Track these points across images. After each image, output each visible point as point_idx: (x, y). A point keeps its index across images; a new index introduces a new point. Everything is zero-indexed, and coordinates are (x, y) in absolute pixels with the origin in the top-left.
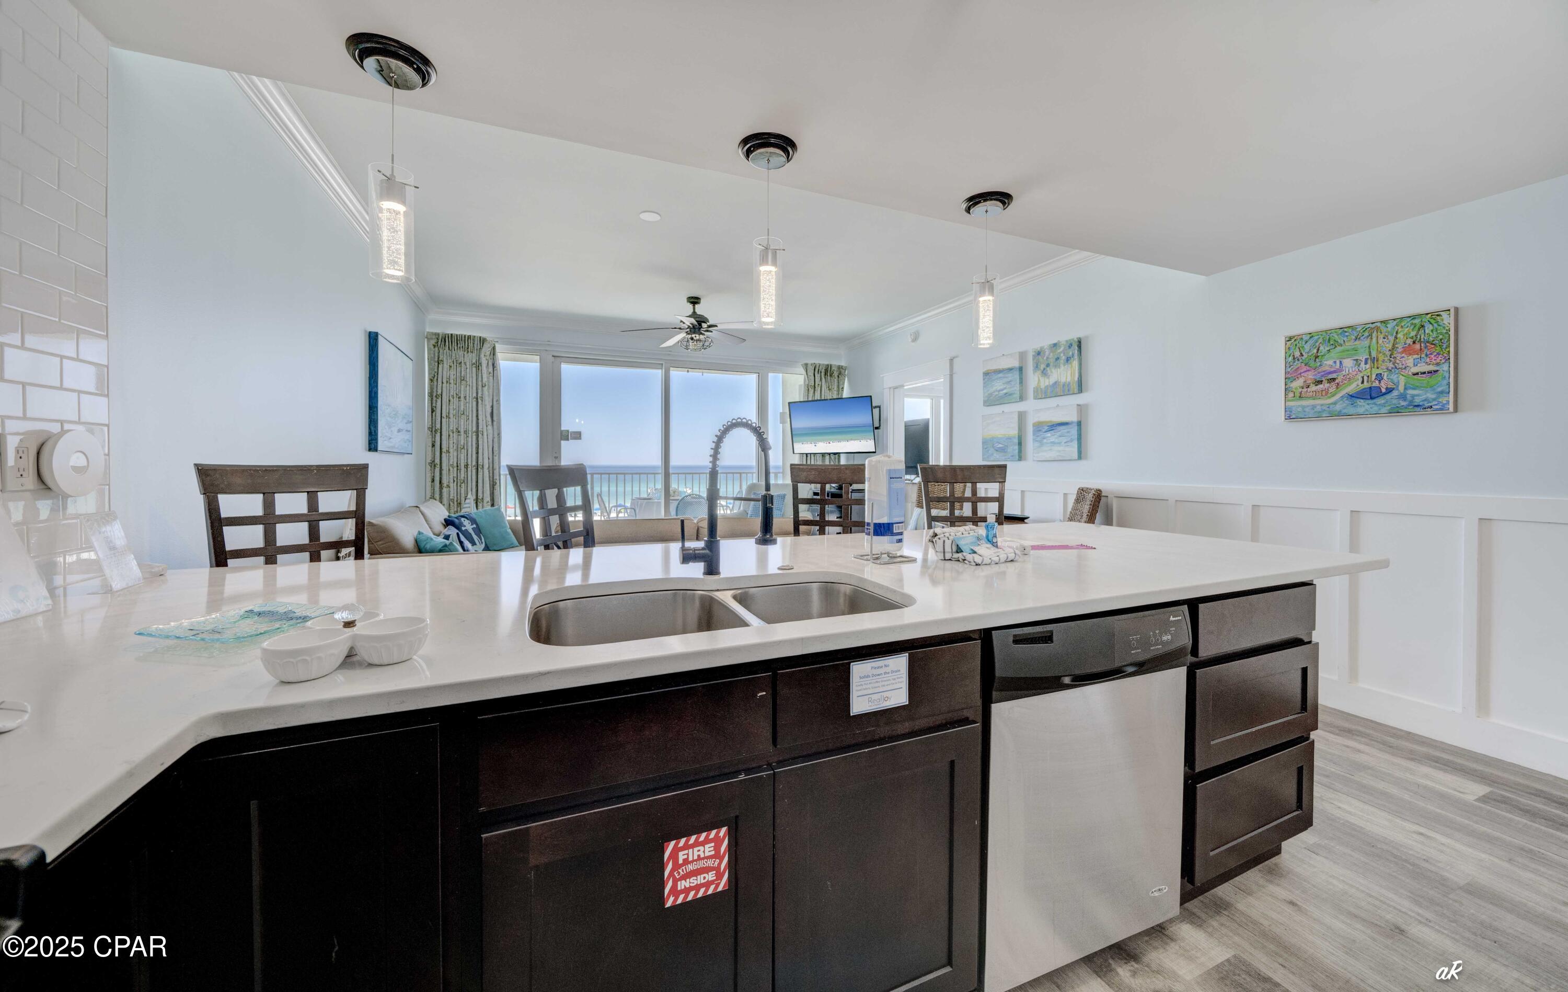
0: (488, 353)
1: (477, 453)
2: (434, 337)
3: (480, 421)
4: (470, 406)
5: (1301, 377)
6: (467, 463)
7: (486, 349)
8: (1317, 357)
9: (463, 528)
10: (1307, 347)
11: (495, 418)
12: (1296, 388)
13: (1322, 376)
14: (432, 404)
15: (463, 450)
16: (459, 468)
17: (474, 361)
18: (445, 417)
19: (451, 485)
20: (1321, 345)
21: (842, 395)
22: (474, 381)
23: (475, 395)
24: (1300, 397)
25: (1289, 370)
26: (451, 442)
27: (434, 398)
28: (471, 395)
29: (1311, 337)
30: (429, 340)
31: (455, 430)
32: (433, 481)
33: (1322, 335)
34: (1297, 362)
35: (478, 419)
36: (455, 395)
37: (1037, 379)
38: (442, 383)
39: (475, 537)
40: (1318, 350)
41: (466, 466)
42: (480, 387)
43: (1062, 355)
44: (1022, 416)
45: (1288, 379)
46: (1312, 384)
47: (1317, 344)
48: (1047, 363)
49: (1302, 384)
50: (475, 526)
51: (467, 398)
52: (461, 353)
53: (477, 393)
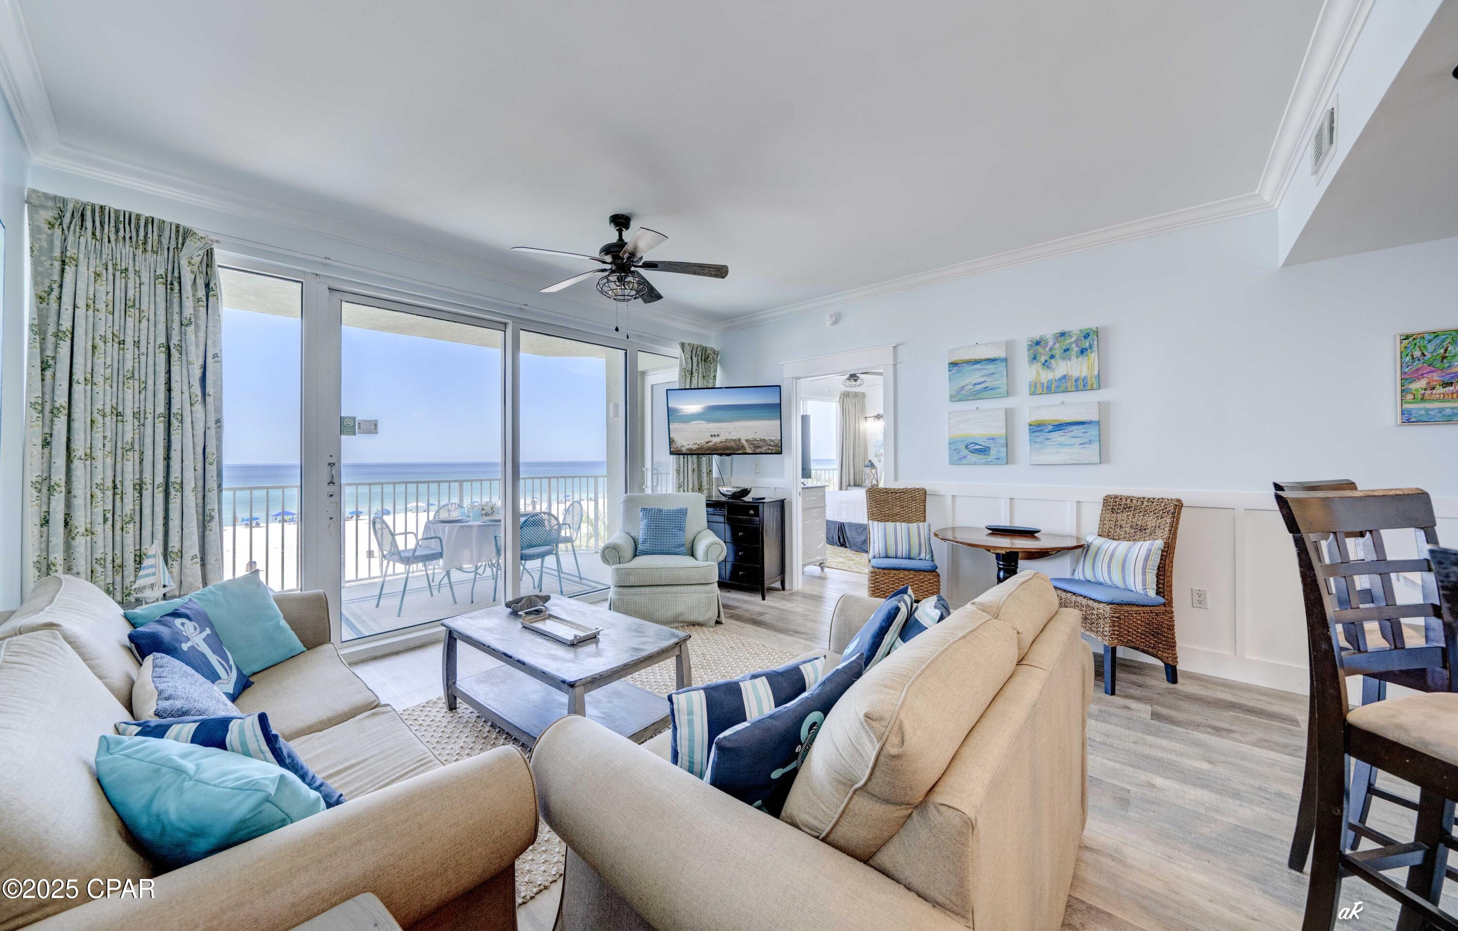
0: (196, 260)
1: (168, 458)
2: (50, 204)
3: (176, 394)
4: (150, 361)
5: (1423, 378)
6: (141, 479)
7: (191, 254)
8: (1444, 358)
9: (185, 647)
10: (1431, 347)
11: (210, 389)
12: (1417, 390)
13: (1453, 378)
14: (42, 350)
15: (131, 453)
16: (119, 491)
17: (161, 271)
18: (82, 380)
19: (99, 529)
20: (1449, 345)
21: (714, 383)
22: (161, 312)
23: (162, 340)
24: (1422, 399)
25: (1407, 370)
26: (98, 436)
27: (51, 340)
28: (151, 341)
29: (1435, 337)
30: (34, 209)
31: (108, 410)
32: (46, 522)
33: (1450, 335)
34: (1417, 362)
35: (169, 390)
36: (110, 336)
37: (1035, 372)
38: (75, 306)
39: (213, 659)
40: (1446, 350)
41: (140, 487)
42: (176, 325)
43: (1074, 346)
44: (1009, 415)
45: (1406, 379)
46: (1438, 386)
47: (1445, 344)
48: (1050, 354)
49: (1424, 386)
50: (208, 631)
51: (143, 344)
52: (127, 249)
53: (168, 338)
